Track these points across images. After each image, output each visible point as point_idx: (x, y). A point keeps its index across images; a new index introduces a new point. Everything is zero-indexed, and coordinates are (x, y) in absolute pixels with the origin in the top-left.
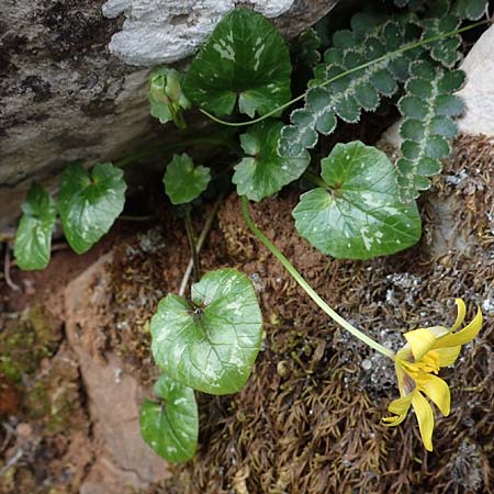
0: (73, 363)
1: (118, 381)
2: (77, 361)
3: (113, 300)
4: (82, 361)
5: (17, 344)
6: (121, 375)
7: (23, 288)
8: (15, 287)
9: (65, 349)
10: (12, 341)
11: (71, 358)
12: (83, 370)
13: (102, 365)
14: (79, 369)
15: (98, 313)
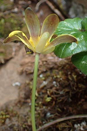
0: (13, 53)
1: (14, 85)
2: (15, 55)
3: (51, 69)
4: (16, 58)
5: (12, 24)
6: (17, 86)
7: (38, 11)
8: (37, 8)
9: (18, 46)
10: (12, 21)
11: (16, 51)
12: (12, 60)
13: (18, 72)
14: (11, 58)
15: (43, 62)
